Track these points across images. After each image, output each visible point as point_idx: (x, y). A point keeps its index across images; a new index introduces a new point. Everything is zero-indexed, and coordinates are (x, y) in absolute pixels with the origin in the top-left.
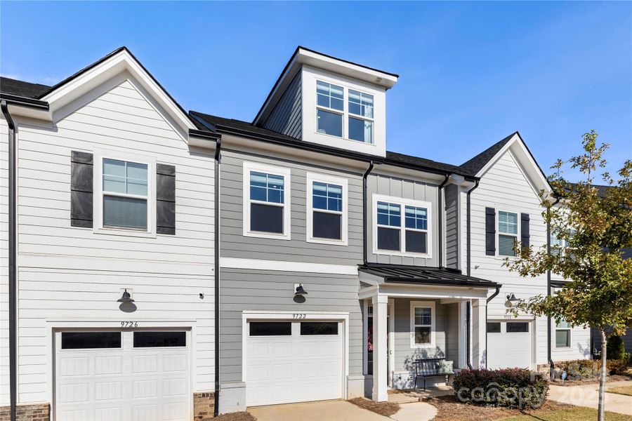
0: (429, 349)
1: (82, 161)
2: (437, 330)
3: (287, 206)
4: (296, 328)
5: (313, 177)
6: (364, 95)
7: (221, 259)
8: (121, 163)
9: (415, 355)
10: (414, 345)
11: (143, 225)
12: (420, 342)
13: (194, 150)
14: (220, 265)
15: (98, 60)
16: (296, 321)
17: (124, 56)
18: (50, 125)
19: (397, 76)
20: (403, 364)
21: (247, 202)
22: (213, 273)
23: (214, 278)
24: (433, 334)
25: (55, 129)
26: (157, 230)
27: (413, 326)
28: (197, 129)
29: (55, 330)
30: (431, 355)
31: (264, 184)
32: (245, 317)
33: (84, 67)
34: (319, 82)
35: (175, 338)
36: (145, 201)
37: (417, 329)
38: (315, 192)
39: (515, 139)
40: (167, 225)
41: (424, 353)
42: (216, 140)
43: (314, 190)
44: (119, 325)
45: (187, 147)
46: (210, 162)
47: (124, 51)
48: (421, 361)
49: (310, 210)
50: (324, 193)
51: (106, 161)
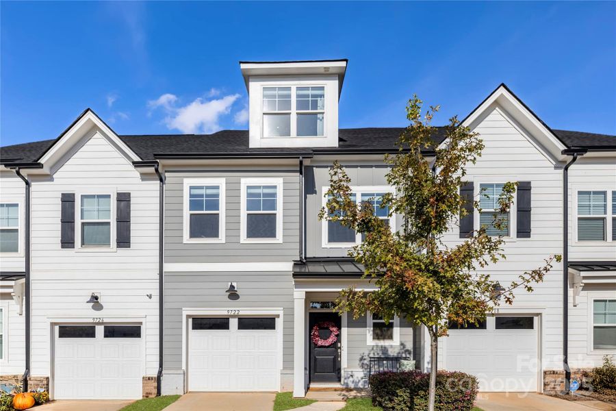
0: (391, 346)
1: (68, 200)
2: (401, 326)
3: (222, 212)
4: (234, 323)
5: (247, 181)
6: (313, 88)
7: (165, 265)
8: (93, 196)
9: (372, 352)
10: (370, 341)
11: (107, 242)
12: (378, 339)
13: (144, 176)
14: (165, 270)
15: (72, 123)
16: (234, 316)
17: (90, 115)
18: (48, 177)
19: (346, 60)
20: (358, 362)
21: (187, 213)
22: (158, 277)
23: (158, 281)
24: (396, 331)
25: (52, 180)
26: (117, 245)
27: (370, 320)
28: (141, 160)
29: (53, 324)
30: (393, 353)
31: (202, 196)
32: (184, 314)
33: (63, 131)
34: (265, 89)
35: (132, 331)
36: (108, 224)
37: (375, 325)
38: (249, 195)
39: (500, 93)
40: (124, 241)
41: (384, 350)
42: (154, 166)
43: (247, 194)
44: (91, 321)
45: (139, 175)
46: (156, 184)
47: (89, 112)
48: (380, 359)
49: (244, 213)
50: (259, 195)
51: (83, 197)
